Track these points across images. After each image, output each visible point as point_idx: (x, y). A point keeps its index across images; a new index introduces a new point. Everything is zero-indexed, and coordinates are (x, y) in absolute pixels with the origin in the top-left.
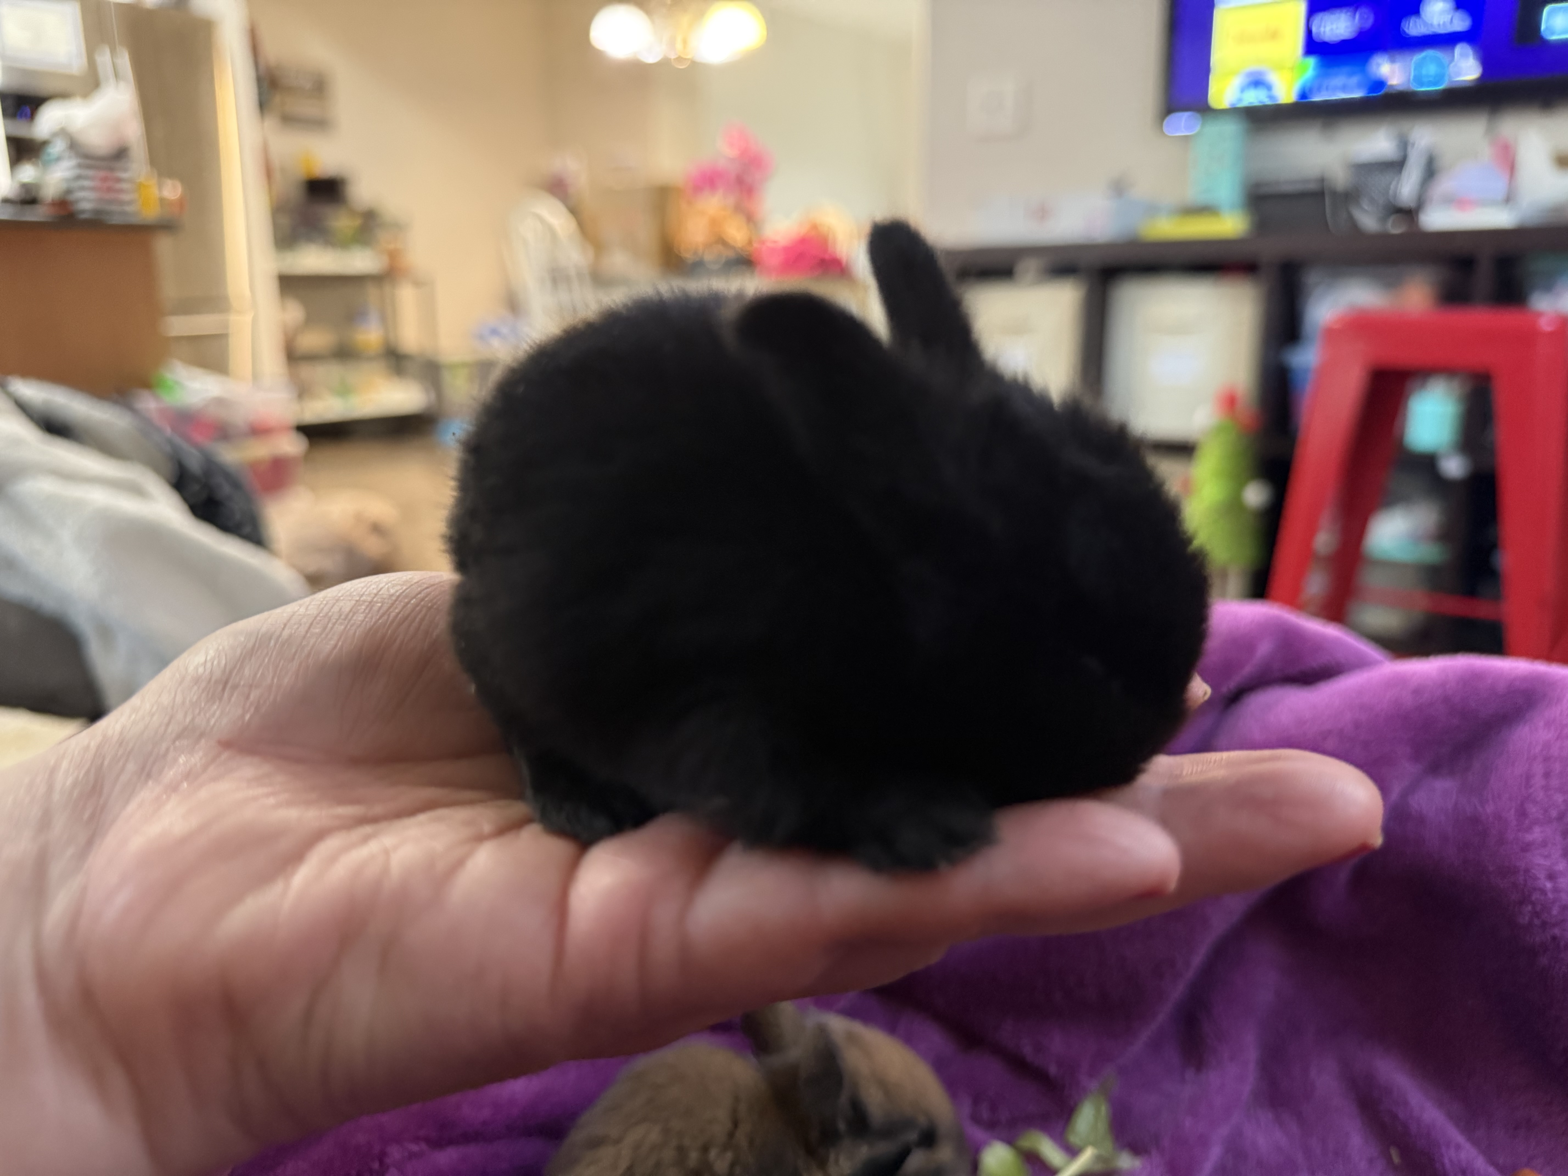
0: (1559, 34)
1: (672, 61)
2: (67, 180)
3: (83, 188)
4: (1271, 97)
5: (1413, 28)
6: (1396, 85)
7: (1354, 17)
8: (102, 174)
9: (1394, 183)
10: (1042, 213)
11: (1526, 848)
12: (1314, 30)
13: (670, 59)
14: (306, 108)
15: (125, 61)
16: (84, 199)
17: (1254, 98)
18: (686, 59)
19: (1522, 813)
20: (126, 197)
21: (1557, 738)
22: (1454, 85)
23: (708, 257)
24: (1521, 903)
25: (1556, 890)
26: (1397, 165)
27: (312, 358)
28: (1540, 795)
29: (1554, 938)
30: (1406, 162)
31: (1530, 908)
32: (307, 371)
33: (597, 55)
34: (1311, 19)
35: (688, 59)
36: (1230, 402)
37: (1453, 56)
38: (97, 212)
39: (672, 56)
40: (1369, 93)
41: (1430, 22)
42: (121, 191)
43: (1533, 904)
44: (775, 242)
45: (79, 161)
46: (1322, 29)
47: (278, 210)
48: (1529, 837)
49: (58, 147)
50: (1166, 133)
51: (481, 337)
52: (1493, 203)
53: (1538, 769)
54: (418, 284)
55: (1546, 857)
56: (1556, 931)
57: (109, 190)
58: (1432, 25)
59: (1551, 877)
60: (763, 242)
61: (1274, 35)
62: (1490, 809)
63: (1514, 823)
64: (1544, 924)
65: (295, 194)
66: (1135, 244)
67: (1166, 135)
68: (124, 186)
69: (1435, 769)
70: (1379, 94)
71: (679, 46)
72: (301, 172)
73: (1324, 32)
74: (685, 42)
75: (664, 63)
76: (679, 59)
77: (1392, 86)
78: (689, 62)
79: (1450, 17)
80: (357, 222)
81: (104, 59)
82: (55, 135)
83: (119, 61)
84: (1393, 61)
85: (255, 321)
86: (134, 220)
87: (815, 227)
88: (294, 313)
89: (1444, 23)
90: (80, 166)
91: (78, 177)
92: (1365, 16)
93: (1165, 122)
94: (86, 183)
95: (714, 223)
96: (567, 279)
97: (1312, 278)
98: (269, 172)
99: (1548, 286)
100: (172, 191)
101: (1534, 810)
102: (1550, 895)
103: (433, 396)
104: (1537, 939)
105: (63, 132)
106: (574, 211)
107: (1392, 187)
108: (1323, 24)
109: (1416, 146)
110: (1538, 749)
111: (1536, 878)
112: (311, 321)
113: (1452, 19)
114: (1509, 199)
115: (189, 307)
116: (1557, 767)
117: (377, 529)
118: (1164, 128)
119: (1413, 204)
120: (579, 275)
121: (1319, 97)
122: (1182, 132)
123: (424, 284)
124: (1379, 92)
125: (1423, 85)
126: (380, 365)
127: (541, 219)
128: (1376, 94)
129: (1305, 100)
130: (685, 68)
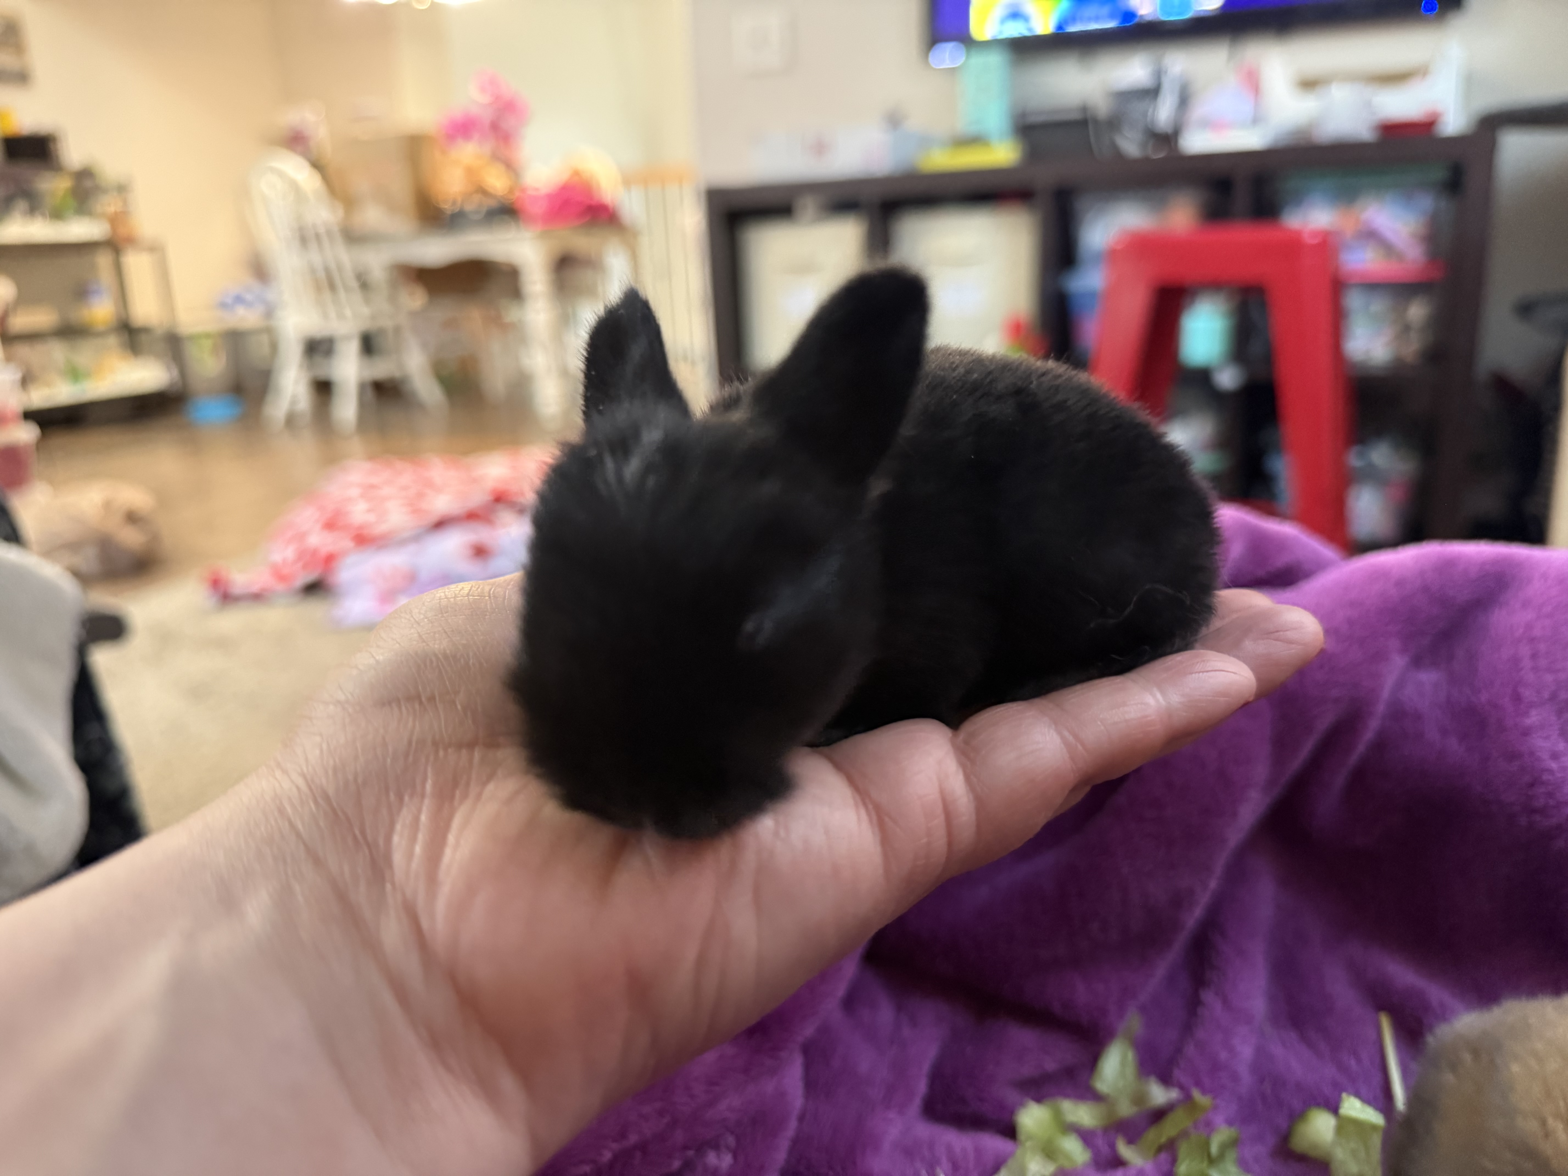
4: (1030, 30)
6: (1146, 15)
9: (1151, 109)
10: (820, 148)
11: (1526, 732)
17: (1015, 30)
19: (1517, 698)
21: (1538, 619)
22: (1202, 14)
23: (469, 208)
24: (1534, 785)
25: (1562, 769)
26: (1152, 93)
27: (34, 337)
28: (1531, 677)
30: (1161, 90)
31: (1542, 789)
36: (1016, 329)
40: (1121, 24)
43: (1545, 785)
44: (537, 189)
48: (1528, 721)
50: (934, 67)
51: (223, 305)
52: (1242, 125)
53: (1525, 651)
54: (147, 250)
55: (1547, 738)
59: (1555, 756)
60: (523, 190)
62: (1484, 697)
63: (1511, 708)
66: (912, 176)
67: (932, 68)
69: (1417, 662)
70: (1132, 24)
75: (401, 6)
77: (1141, 16)
78: (430, 3)
87: (576, 173)
93: (930, 54)
95: (470, 172)
96: (318, 238)
97: (1082, 204)
99: (1298, 199)
101: (1527, 693)
102: (1559, 775)
103: (175, 373)
106: (317, 165)
107: (1149, 114)
109: (1169, 73)
110: (1520, 631)
111: (1541, 760)
112: (26, 298)
114: (1256, 120)
117: (132, 518)
118: (930, 59)
119: (1169, 130)
120: (329, 233)
121: (1074, 28)
122: (947, 65)
123: (156, 249)
124: (1130, 22)
125: (1170, 14)
126: (112, 341)
127: (281, 174)
128: (1127, 25)
129: (1062, 31)
130: (426, 9)
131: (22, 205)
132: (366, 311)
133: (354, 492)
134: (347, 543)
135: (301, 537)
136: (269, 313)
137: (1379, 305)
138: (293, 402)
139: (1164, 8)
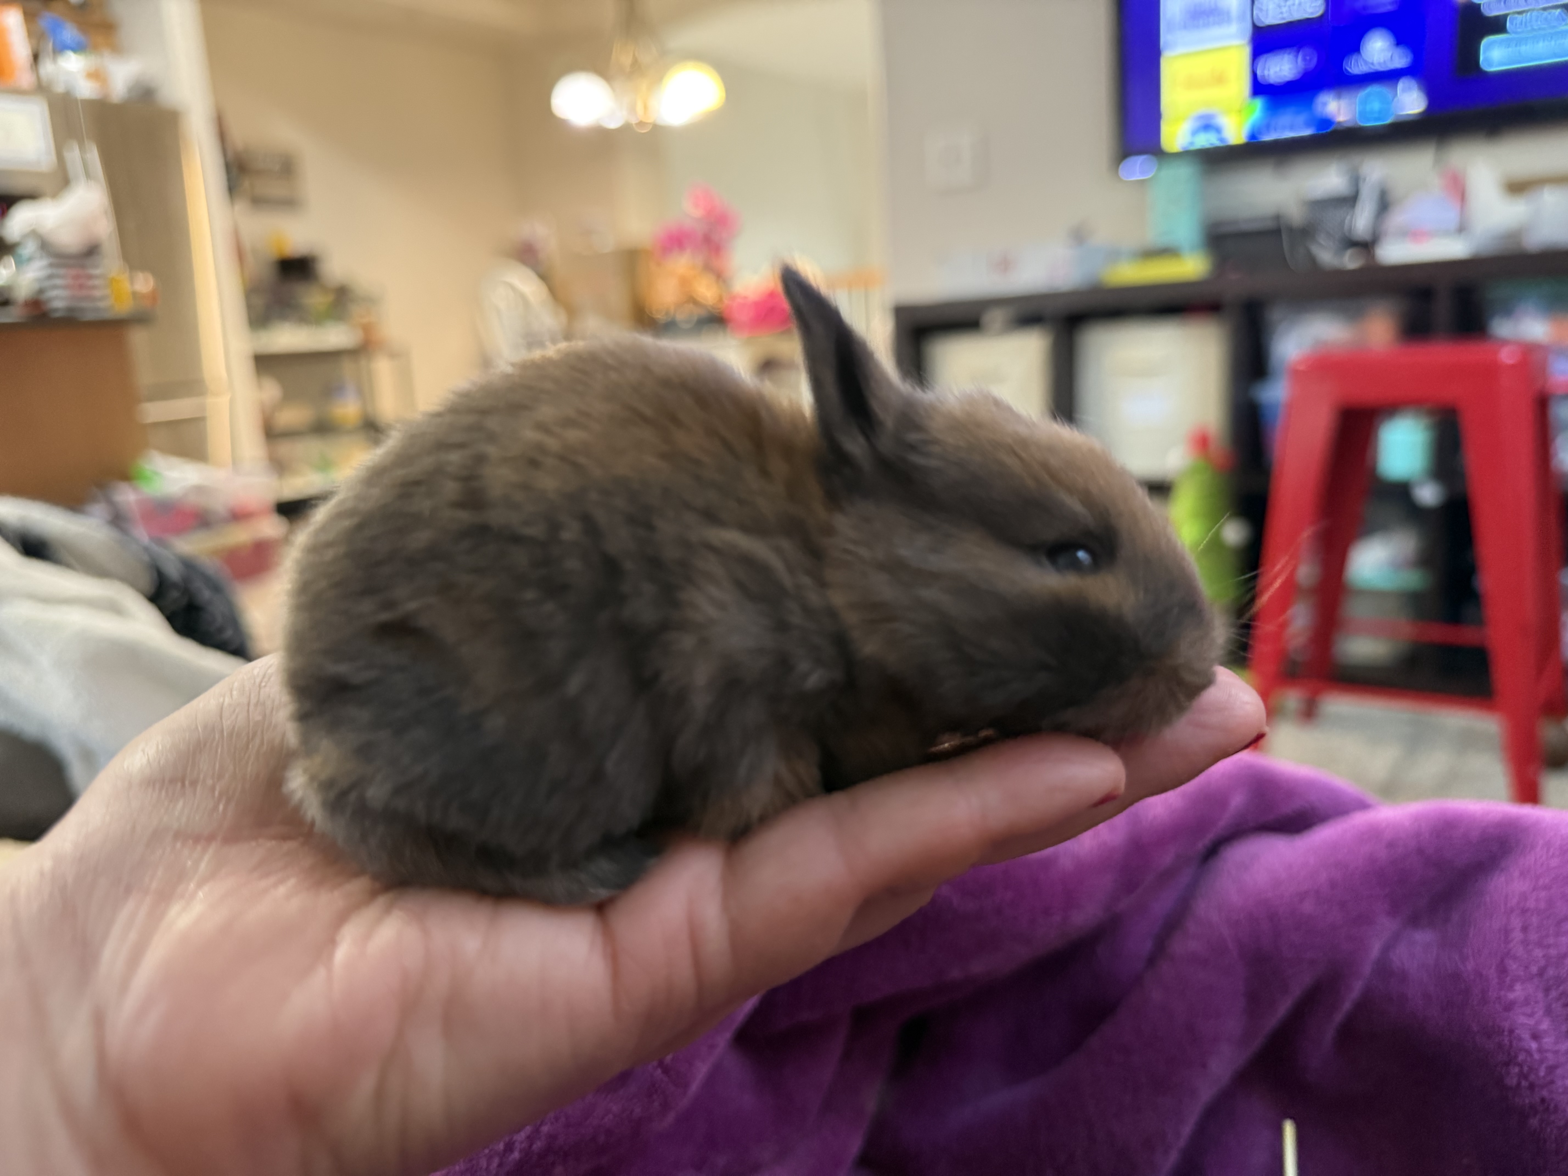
0: (1496, 66)
1: (634, 126)
2: (39, 280)
3: (55, 287)
4: (1222, 140)
5: (1355, 66)
6: (1345, 122)
7: (1297, 57)
8: (73, 272)
9: (1348, 217)
10: (1005, 264)
11: (1509, 1007)
12: (1259, 73)
13: (632, 124)
14: (275, 189)
15: (94, 156)
16: (56, 298)
17: (1205, 141)
18: (647, 123)
19: (1503, 970)
20: (97, 293)
21: (1534, 890)
22: (1402, 120)
23: (680, 317)
24: (1507, 1064)
25: (1540, 1050)
26: (1350, 200)
27: (290, 434)
28: (1519, 951)
29: (1543, 1100)
30: (1359, 197)
31: (1516, 1070)
32: (285, 449)
33: (560, 126)
34: (1256, 62)
35: (650, 123)
36: (1202, 442)
37: (1397, 91)
38: (70, 310)
39: (633, 121)
40: (1317, 131)
41: (1370, 61)
42: (94, 287)
43: (1520, 1065)
44: (745, 298)
45: (51, 260)
46: (1266, 73)
47: (251, 292)
48: (1511, 996)
49: (29, 248)
50: (1122, 179)
52: (1446, 233)
53: (1516, 922)
54: (394, 355)
55: (1531, 1015)
56: (1545, 1093)
57: (81, 287)
58: (1372, 64)
59: (1535, 1037)
60: (733, 298)
61: (1219, 79)
62: (1470, 966)
63: (1496, 980)
64: (1532, 1087)
65: (268, 274)
66: (1097, 290)
67: (1122, 181)
68: (96, 282)
69: (1414, 921)
70: (1329, 131)
71: (640, 111)
72: (273, 253)
73: (1269, 75)
74: (646, 107)
75: (626, 129)
76: (641, 124)
77: (1339, 123)
78: (651, 127)
79: (1390, 55)
80: (329, 298)
81: (73, 155)
82: (26, 236)
83: (88, 156)
84: (1339, 97)
85: (232, 402)
86: (108, 315)
88: (271, 390)
89: (1385, 62)
90: (51, 265)
91: (50, 277)
92: (1308, 58)
93: (1121, 166)
94: (58, 282)
95: (685, 282)
96: (542, 344)
97: (1275, 314)
98: (240, 254)
99: (1507, 310)
100: (144, 283)
101: (1515, 966)
102: (1537, 1056)
104: (1527, 1101)
105: (34, 234)
106: (544, 277)
107: (1347, 221)
108: (1267, 66)
109: (1367, 179)
110: (1515, 901)
111: (1520, 1039)
112: (289, 397)
113: (1392, 57)
114: (1462, 229)
115: (166, 392)
116: (1535, 920)
118: (1120, 172)
119: (1368, 239)
120: (553, 340)
121: (1268, 137)
122: (1138, 177)
123: (397, 355)
124: (1328, 129)
125: (1368, 120)
126: (359, 437)
127: (513, 288)
128: (1324, 132)
129: (1256, 141)
130: (647, 132)
131: (292, 317)
139: (1363, 114)
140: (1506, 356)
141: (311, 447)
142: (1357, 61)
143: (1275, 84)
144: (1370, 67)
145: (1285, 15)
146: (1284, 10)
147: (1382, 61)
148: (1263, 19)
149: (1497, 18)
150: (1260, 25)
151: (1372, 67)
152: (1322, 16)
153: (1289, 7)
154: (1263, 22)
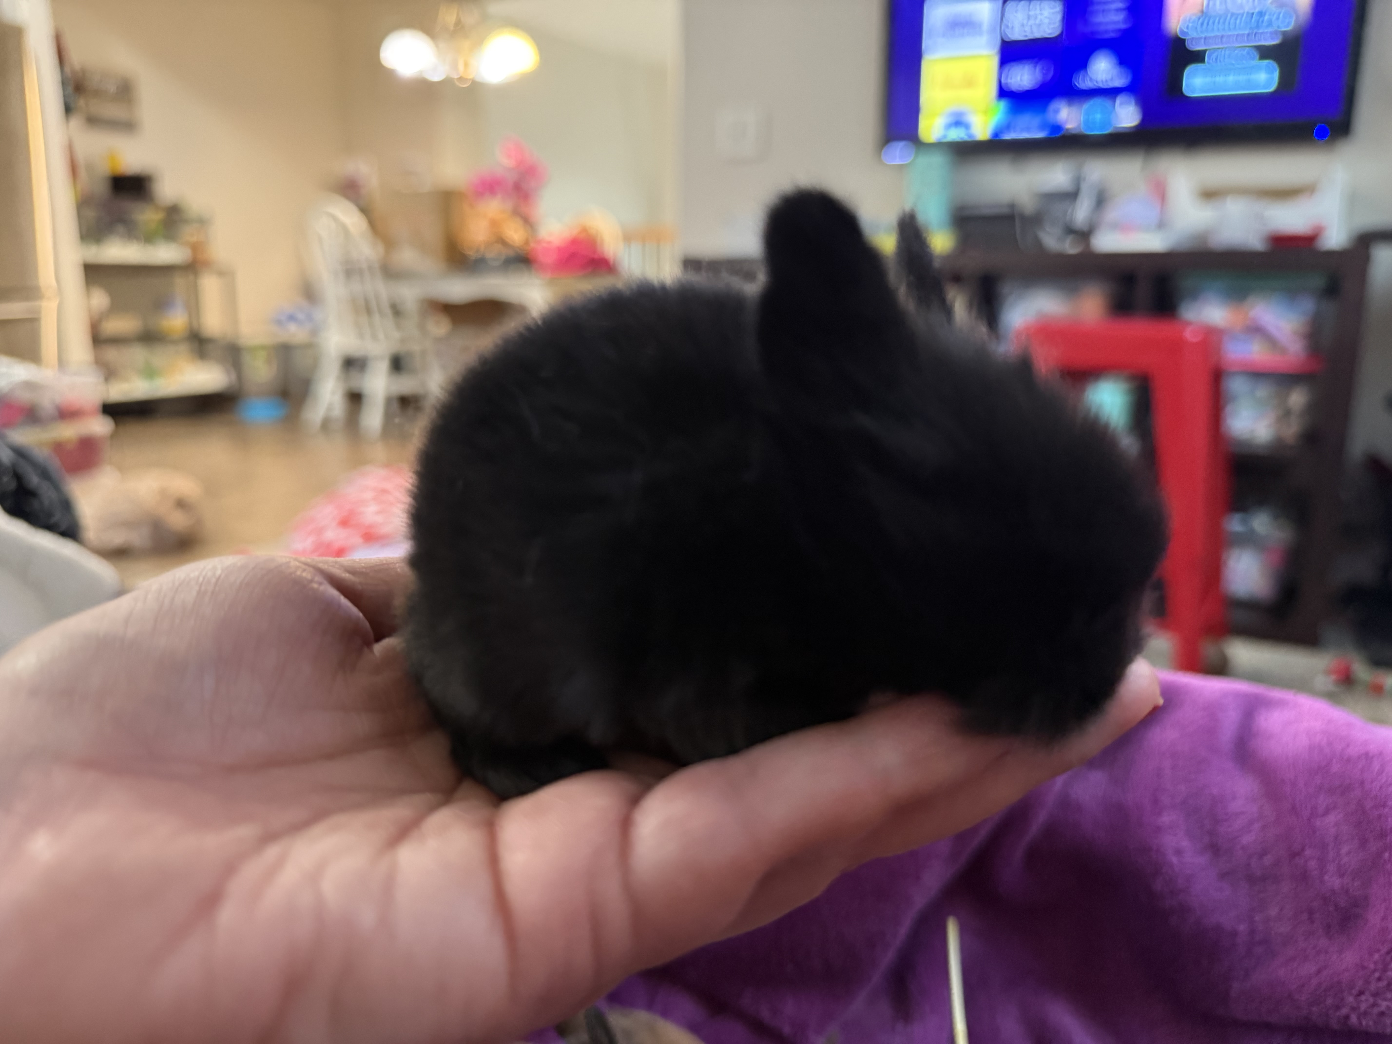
0: (1197, 92)
4: (970, 135)
5: (1083, 82)
6: (1072, 129)
7: (1036, 69)
9: (1070, 210)
12: (1003, 81)
13: (454, 79)
14: (112, 111)
17: (956, 135)
18: (467, 79)
22: (1120, 131)
23: (489, 255)
26: (1072, 196)
27: (117, 341)
30: (1080, 193)
32: (111, 354)
33: (388, 75)
34: (1001, 70)
35: (470, 79)
37: (1115, 105)
39: (455, 76)
40: (1049, 135)
41: (1095, 78)
44: (549, 242)
46: (1009, 81)
47: (83, 204)
50: (884, 162)
51: (279, 322)
52: (1148, 228)
54: (220, 274)
58: (1097, 80)
60: (539, 242)
61: (969, 82)
65: (102, 189)
67: (884, 164)
70: (1057, 136)
71: (461, 67)
72: (105, 169)
73: (1013, 83)
74: (466, 65)
75: (447, 82)
76: (461, 79)
77: (1068, 130)
78: (471, 82)
79: (1113, 74)
80: (162, 216)
84: (1069, 107)
85: (60, 307)
87: (584, 230)
88: (100, 299)
89: (1106, 81)
92: (1045, 71)
93: (883, 151)
95: (494, 224)
96: (360, 272)
97: (1006, 288)
99: (1194, 295)
103: (234, 377)
106: (365, 210)
107: (1069, 213)
108: (1012, 75)
109: (1088, 179)
112: (116, 307)
113: (1113, 76)
114: (1161, 225)
117: (181, 504)
118: (882, 157)
119: (1086, 229)
120: (370, 268)
121: (1008, 136)
122: (898, 162)
123: (226, 274)
124: (1057, 133)
125: (1090, 128)
126: (184, 348)
127: (335, 219)
128: (1054, 136)
129: (998, 138)
130: (467, 87)
131: (121, 228)
132: (397, 335)
133: (369, 495)
134: (357, 540)
135: (319, 531)
136: (315, 332)
137: (1263, 391)
138: (330, 408)
139: (1086, 122)
140: (1189, 335)
141: (138, 354)
142: (1084, 77)
143: (1017, 92)
144: (1095, 85)
145: (1028, 34)
146: (1027, 29)
147: (1104, 79)
148: (1010, 36)
149: (1199, 52)
150: (1007, 40)
151: (1096, 84)
152: (1056, 38)
153: (1031, 26)
154: (1009, 38)
